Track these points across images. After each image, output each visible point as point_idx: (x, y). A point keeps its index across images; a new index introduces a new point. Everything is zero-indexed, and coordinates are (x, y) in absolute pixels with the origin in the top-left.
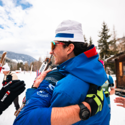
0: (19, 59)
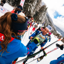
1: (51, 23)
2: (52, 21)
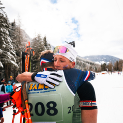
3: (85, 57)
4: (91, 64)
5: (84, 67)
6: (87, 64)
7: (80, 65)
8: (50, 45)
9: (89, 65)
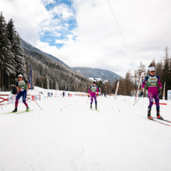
0: (97, 77)
1: (58, 67)
2: (57, 60)
3: (76, 69)
4: (82, 79)
5: (71, 83)
6: (77, 79)
7: (66, 80)
8: (18, 39)
9: (79, 81)
